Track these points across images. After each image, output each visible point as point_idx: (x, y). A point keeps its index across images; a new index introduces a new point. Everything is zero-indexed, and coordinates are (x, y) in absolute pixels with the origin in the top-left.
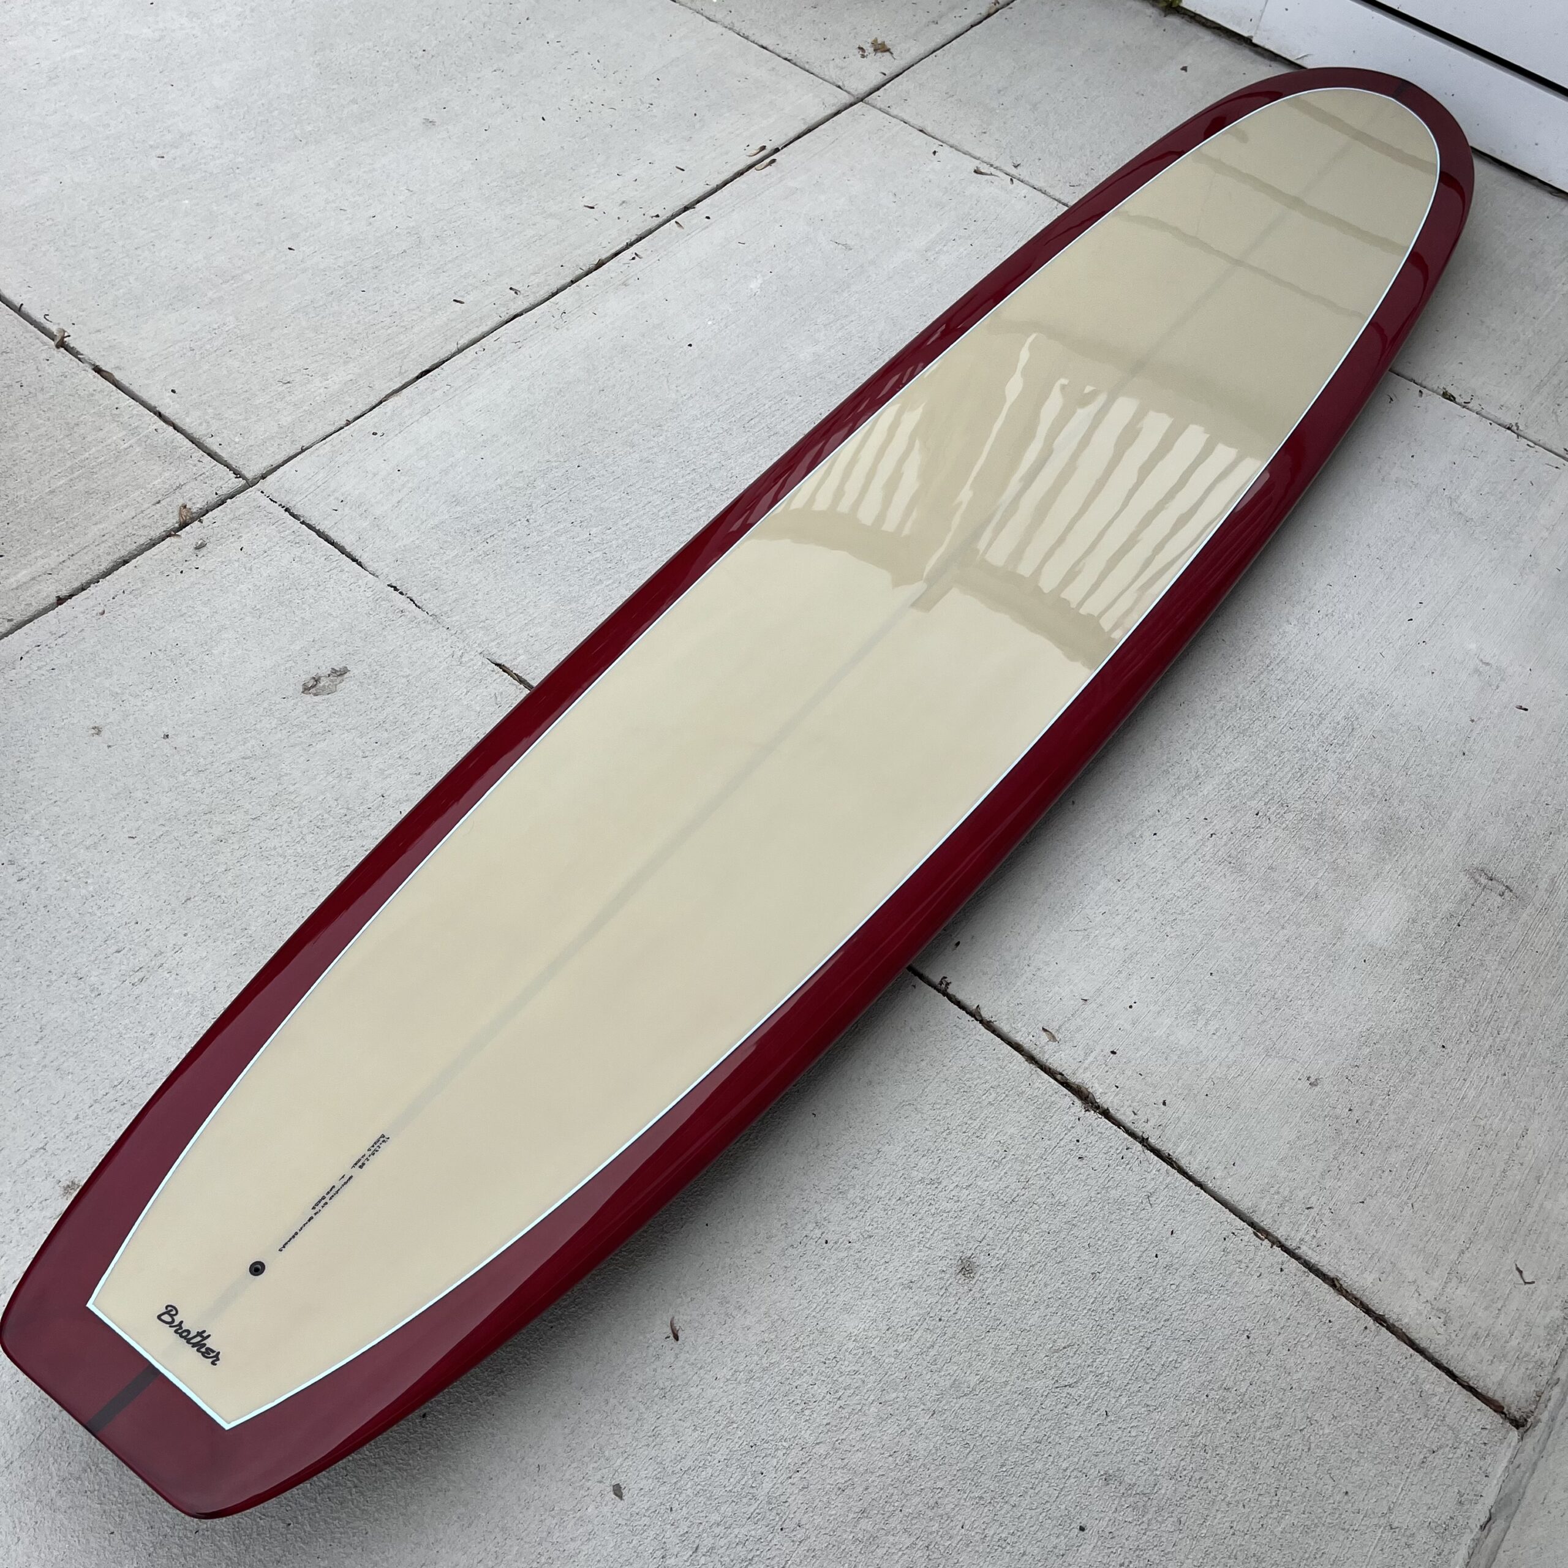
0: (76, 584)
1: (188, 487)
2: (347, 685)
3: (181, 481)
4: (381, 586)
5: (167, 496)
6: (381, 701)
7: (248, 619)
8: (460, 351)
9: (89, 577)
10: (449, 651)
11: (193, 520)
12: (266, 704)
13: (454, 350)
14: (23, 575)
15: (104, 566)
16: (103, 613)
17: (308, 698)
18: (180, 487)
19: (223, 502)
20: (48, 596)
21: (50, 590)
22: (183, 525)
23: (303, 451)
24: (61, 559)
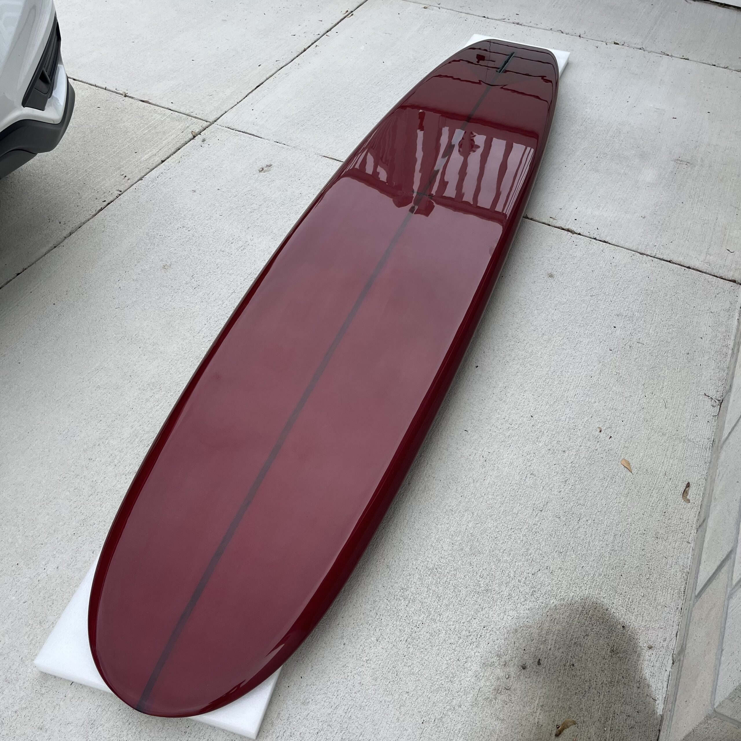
0: (166, 157)
1: (191, 127)
2: (273, 169)
3: (188, 125)
4: (272, 142)
5: (185, 130)
6: (287, 171)
7: (230, 157)
8: (267, 79)
9: (169, 154)
10: (304, 155)
11: (197, 135)
12: (248, 177)
13: (265, 79)
14: (146, 157)
15: (173, 151)
16: (179, 162)
17: (261, 173)
18: (188, 127)
19: (205, 129)
20: (158, 161)
21: (158, 159)
22: (194, 137)
23: (226, 112)
24: (157, 151)
